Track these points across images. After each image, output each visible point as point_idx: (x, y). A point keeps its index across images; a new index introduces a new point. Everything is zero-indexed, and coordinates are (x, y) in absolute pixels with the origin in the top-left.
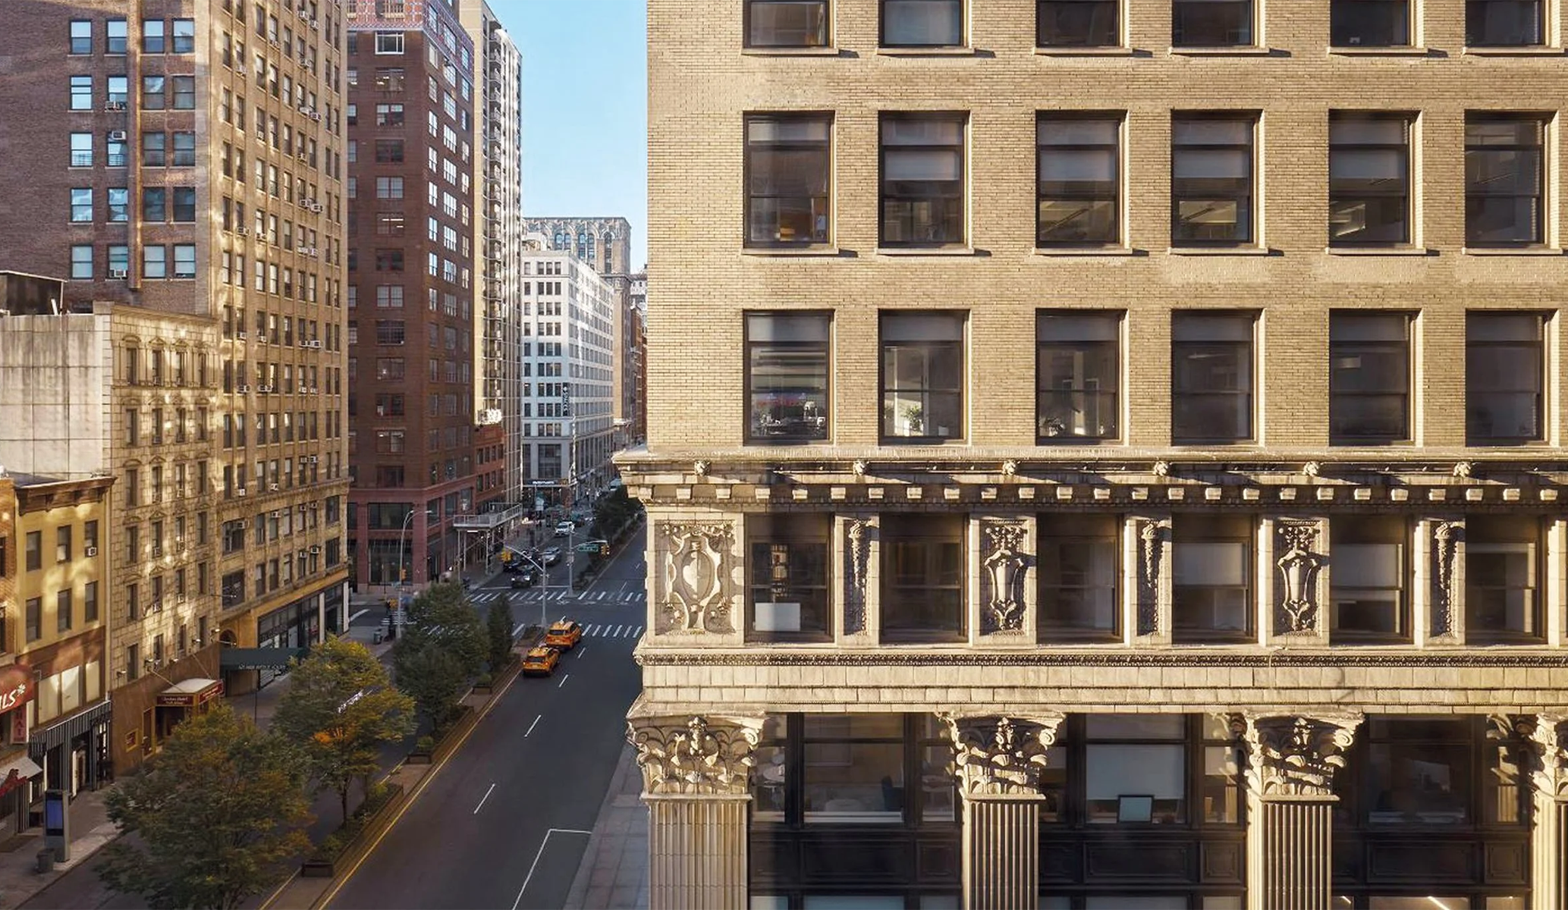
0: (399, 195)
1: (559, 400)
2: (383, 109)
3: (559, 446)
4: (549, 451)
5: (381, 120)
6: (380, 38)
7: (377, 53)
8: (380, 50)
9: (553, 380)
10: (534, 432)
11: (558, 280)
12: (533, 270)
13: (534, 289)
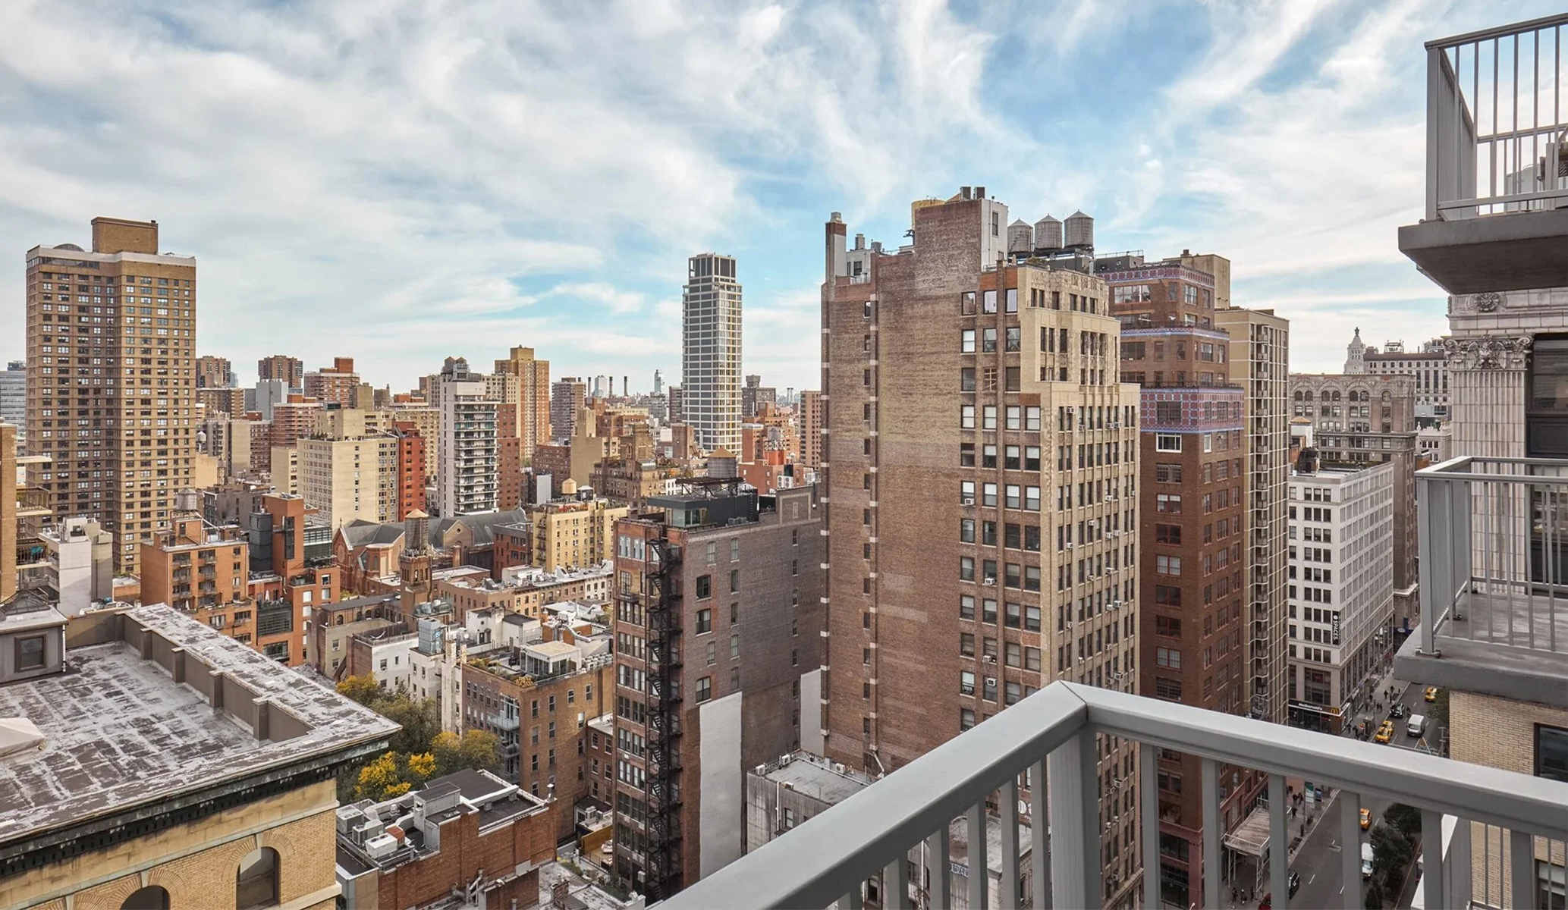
0: (1177, 573)
1: (1328, 627)
2: (1163, 498)
3: (1328, 674)
4: (1316, 677)
5: (1160, 507)
6: (1160, 438)
7: (1158, 450)
8: (1160, 448)
9: (1322, 606)
10: (1300, 654)
11: (1327, 507)
12: (1300, 496)
13: (1300, 513)
